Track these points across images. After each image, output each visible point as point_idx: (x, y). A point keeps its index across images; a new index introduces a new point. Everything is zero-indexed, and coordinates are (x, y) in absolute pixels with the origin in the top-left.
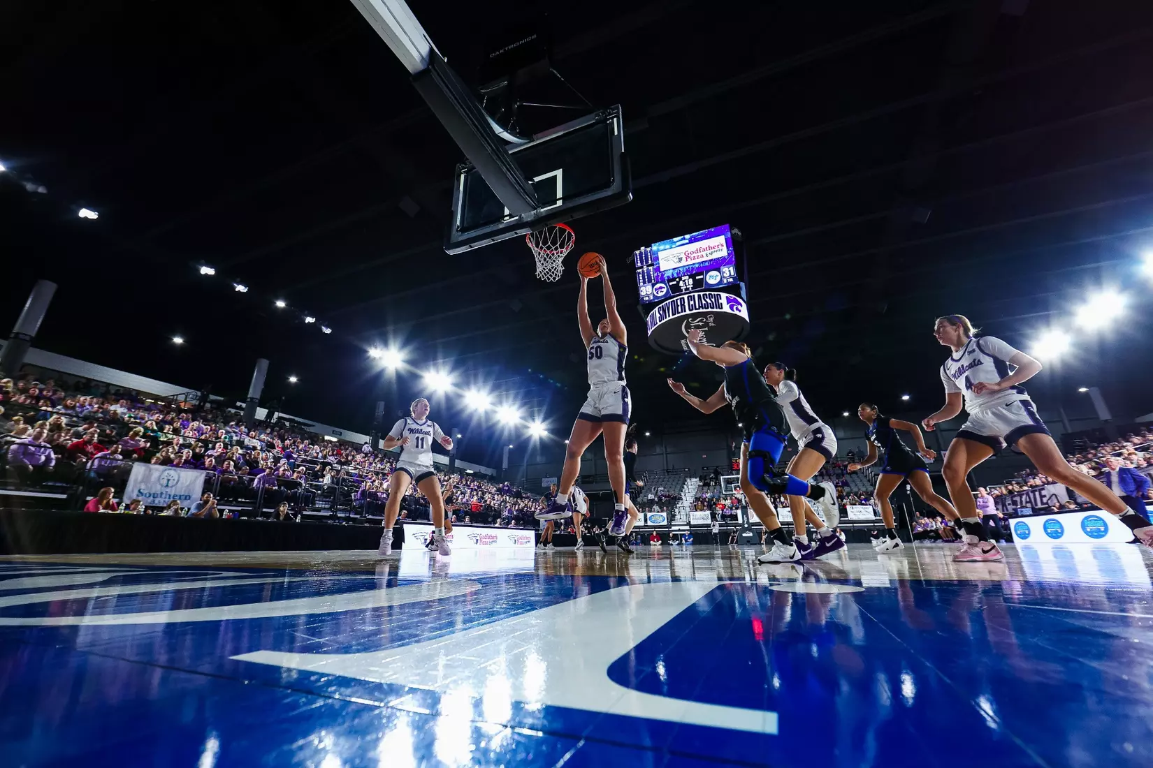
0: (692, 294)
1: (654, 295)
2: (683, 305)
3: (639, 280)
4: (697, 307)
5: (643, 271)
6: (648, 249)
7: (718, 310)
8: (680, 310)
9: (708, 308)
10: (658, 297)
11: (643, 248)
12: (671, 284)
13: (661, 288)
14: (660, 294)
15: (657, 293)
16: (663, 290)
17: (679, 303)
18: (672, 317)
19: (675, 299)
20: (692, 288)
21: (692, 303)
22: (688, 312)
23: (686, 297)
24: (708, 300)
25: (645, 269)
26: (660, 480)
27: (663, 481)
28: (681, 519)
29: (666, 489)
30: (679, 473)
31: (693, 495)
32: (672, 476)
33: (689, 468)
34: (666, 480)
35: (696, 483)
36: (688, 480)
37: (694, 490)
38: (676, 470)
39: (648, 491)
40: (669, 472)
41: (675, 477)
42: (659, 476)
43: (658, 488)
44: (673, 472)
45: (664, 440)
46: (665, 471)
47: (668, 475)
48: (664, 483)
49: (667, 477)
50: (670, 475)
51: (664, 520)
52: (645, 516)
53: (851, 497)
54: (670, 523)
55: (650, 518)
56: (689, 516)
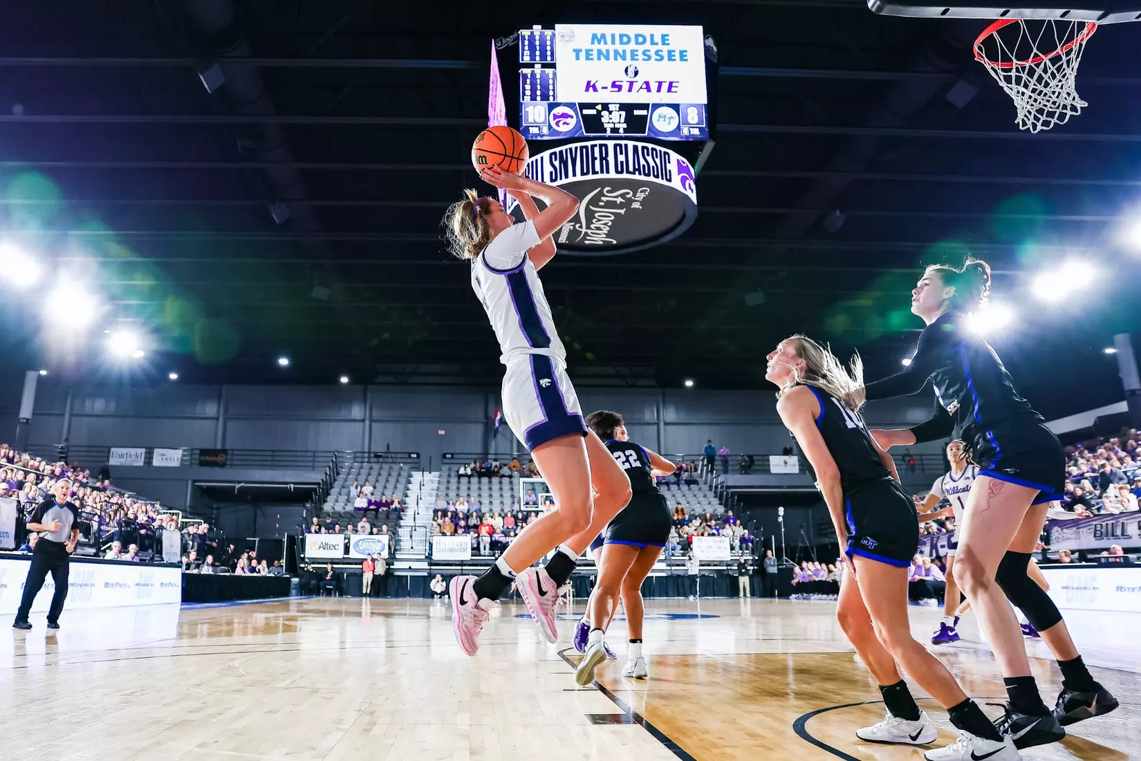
0: (623, 142)
1: (550, 127)
2: (604, 158)
3: (524, 89)
4: (631, 169)
5: (533, 74)
6: (548, 33)
7: (664, 182)
8: (598, 168)
9: (648, 175)
10: (559, 133)
11: (537, 28)
12: (586, 112)
13: (565, 116)
14: (563, 128)
15: (557, 124)
16: (568, 120)
17: (597, 154)
18: (579, 178)
19: (589, 144)
20: (625, 131)
21: (621, 158)
22: (613, 175)
23: (611, 144)
24: (649, 159)
25: (538, 69)
26: (364, 472)
27: (369, 474)
28: (412, 548)
29: (377, 489)
30: (399, 460)
31: (430, 504)
32: (386, 467)
33: (420, 452)
34: (374, 473)
35: (432, 482)
36: (417, 476)
37: (431, 496)
38: (393, 455)
39: (345, 491)
40: (380, 456)
41: (391, 468)
42: (360, 464)
43: (361, 487)
44: (387, 457)
45: (369, 395)
46: (372, 455)
47: (378, 462)
48: (372, 479)
49: (376, 466)
50: (382, 463)
51: (383, 549)
52: (347, 541)
53: (697, 522)
54: (393, 556)
55: (357, 544)
56: (431, 545)
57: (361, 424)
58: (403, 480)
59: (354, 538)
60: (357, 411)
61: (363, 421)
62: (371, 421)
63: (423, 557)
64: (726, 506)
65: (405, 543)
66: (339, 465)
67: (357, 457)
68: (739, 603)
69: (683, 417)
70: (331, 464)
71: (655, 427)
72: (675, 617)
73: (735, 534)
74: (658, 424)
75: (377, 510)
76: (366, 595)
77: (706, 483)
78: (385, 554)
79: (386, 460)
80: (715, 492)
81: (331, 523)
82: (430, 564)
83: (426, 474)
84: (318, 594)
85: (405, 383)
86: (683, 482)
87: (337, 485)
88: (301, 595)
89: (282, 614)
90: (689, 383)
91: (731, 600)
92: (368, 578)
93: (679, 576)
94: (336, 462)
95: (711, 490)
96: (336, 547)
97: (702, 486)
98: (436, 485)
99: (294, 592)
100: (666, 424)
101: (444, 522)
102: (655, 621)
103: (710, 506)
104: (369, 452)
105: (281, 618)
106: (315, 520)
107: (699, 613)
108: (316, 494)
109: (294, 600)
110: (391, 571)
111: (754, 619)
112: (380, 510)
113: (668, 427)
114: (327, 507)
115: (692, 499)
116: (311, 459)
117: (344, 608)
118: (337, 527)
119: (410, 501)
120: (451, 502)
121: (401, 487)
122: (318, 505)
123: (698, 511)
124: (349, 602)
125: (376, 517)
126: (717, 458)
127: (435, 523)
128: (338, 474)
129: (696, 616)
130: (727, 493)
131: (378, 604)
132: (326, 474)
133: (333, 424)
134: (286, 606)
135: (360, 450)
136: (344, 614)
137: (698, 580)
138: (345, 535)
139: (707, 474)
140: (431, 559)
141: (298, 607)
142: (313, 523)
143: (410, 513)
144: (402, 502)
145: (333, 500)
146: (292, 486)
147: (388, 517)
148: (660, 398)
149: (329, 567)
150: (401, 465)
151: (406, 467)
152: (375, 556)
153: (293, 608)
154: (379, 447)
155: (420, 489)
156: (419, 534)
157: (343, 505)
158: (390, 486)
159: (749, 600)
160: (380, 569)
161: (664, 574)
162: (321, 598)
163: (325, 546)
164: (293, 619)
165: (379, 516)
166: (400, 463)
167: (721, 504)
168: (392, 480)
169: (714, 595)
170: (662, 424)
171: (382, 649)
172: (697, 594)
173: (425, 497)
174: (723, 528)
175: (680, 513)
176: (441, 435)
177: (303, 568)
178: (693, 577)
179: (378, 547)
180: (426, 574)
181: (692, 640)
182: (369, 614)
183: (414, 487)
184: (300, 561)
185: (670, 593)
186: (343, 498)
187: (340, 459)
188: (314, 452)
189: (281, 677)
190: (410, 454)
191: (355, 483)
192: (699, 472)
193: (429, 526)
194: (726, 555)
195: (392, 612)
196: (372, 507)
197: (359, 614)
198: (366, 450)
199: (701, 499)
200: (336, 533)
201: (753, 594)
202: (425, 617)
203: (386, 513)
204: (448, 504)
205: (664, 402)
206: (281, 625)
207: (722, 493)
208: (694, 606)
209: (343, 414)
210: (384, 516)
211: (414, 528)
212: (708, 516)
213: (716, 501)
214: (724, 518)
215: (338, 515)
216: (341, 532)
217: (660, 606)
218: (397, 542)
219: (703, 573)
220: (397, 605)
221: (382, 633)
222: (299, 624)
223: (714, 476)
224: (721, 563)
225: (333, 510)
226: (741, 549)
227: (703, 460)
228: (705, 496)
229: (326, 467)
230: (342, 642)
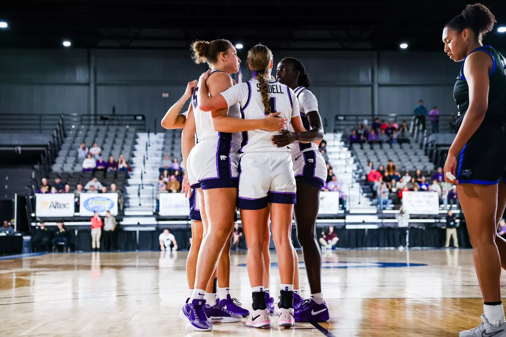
26: (91, 134)
27: (96, 136)
28: (140, 205)
29: (105, 151)
30: (125, 122)
31: (156, 163)
32: (113, 129)
33: (144, 114)
34: (101, 135)
35: (158, 143)
36: (143, 138)
37: (156, 156)
38: (120, 118)
39: (72, 153)
40: (107, 119)
41: (118, 130)
42: (87, 127)
43: (89, 148)
44: (114, 120)
45: (93, 59)
46: (98, 118)
47: (104, 125)
48: (99, 140)
49: (103, 129)
50: (108, 125)
51: (112, 206)
52: (77, 200)
53: (407, 179)
54: (122, 213)
55: (86, 202)
56: (158, 201)
57: (86, 88)
58: (129, 141)
59: (84, 197)
60: (81, 75)
61: (88, 84)
62: (96, 85)
63: (151, 213)
64: (436, 163)
65: (134, 201)
66: (67, 127)
67: (84, 119)
68: (445, 253)
69: (397, 79)
70: (58, 127)
71: (369, 89)
72: (385, 265)
73: (444, 189)
74: (372, 86)
75: (105, 170)
76: (96, 250)
77: (416, 142)
78: (115, 211)
79: (112, 122)
80: (426, 151)
81: (61, 183)
82: (158, 219)
83: (152, 135)
84: (50, 251)
85: (127, 47)
86: (395, 141)
87: (65, 146)
88: (33, 252)
89: (14, 271)
90: (404, 46)
91: (438, 251)
92: (96, 233)
93: (389, 228)
94: (63, 126)
95: (421, 147)
96: (67, 206)
97: (413, 144)
98: (161, 146)
99: (26, 249)
100: (380, 85)
101: (170, 180)
102: (367, 268)
103: (420, 163)
104: (96, 115)
105: (14, 274)
106: (44, 180)
107: (408, 262)
108: (44, 156)
109: (26, 256)
110: (121, 227)
111: (460, 268)
112: (109, 170)
113: (383, 89)
114: (56, 168)
115: (403, 158)
116: (38, 122)
117: (76, 262)
118: (67, 187)
119: (137, 161)
120: (175, 160)
121: (127, 148)
122: (47, 167)
123: (409, 167)
124: (80, 257)
125: (105, 176)
126: (427, 118)
127: (161, 182)
128: (65, 136)
129: (405, 265)
130: (437, 151)
131: (109, 258)
132: (53, 136)
133: (57, 89)
134: (19, 263)
135: (86, 113)
136: (76, 268)
137: (407, 231)
138: (75, 194)
139: (418, 133)
140: (158, 215)
141: (31, 263)
142: (42, 184)
143: (137, 172)
144: (129, 162)
145: (62, 162)
146: (20, 149)
147: (116, 176)
148: (375, 60)
149: (60, 225)
150: (128, 127)
151: (132, 129)
152: (103, 214)
153: (25, 264)
154: (105, 110)
155: (147, 150)
156: (147, 192)
157: (71, 165)
158: (117, 147)
159: (456, 251)
160: (110, 226)
161: (375, 227)
162: (53, 254)
163: (56, 206)
164: (26, 274)
165: (108, 176)
166: (126, 125)
167: (430, 161)
168: (119, 141)
169: (422, 245)
170: (376, 86)
171: (113, 298)
172: (405, 244)
173: (151, 157)
174: (432, 184)
175: (391, 169)
176: (165, 98)
177: (35, 227)
178: (404, 229)
179: (107, 205)
180: (153, 229)
181: (401, 286)
182: (99, 268)
183: (140, 148)
184: (31, 220)
185: (381, 243)
186: (71, 160)
187: (66, 122)
188: (40, 115)
189: (23, 326)
190: (135, 116)
191: (83, 145)
192: (411, 131)
193: (156, 184)
194: (435, 210)
195: (123, 264)
196: (100, 167)
197: (88, 267)
198: (92, 112)
199: (412, 157)
200: (65, 193)
201: (460, 246)
202: (153, 268)
203: (114, 173)
204: (173, 162)
205: (379, 66)
206: (14, 281)
207: (432, 151)
208: (403, 255)
209: (68, 77)
210: (112, 176)
211: (141, 186)
212: (418, 172)
213: (426, 159)
214: (433, 174)
215: (67, 176)
216: (71, 191)
217: (373, 255)
218: (126, 200)
219: (412, 225)
220: (127, 257)
221: (113, 282)
222: (32, 278)
223: (425, 135)
224: (429, 217)
225: (61, 171)
226: (449, 203)
227: (415, 120)
228: (416, 154)
229: (53, 129)
230: (75, 294)
